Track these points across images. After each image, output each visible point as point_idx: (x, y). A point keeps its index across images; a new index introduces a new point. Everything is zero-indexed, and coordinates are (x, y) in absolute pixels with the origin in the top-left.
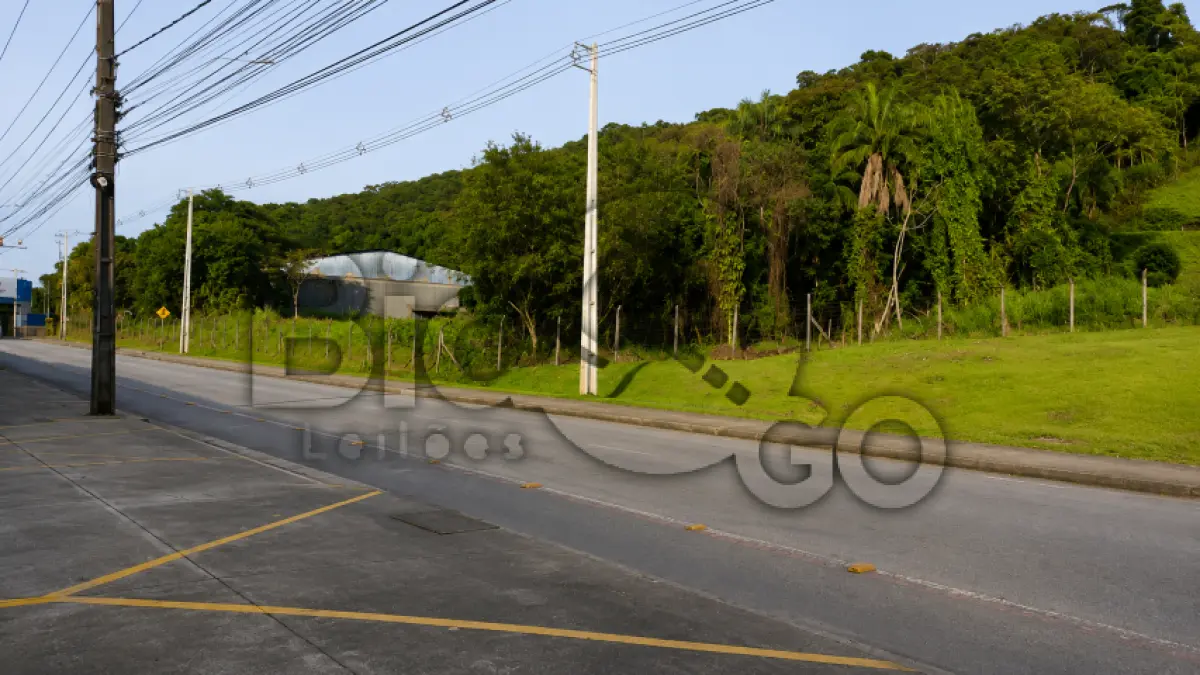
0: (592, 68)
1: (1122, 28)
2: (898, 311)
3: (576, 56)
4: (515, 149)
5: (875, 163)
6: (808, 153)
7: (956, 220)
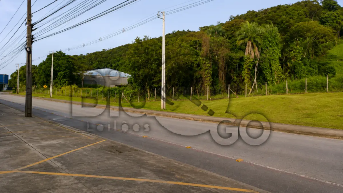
0: (163, 18)
1: (321, 4)
2: (256, 86)
3: (159, 15)
4: (144, 39)
5: (249, 43)
6: (230, 41)
7: (273, 60)
